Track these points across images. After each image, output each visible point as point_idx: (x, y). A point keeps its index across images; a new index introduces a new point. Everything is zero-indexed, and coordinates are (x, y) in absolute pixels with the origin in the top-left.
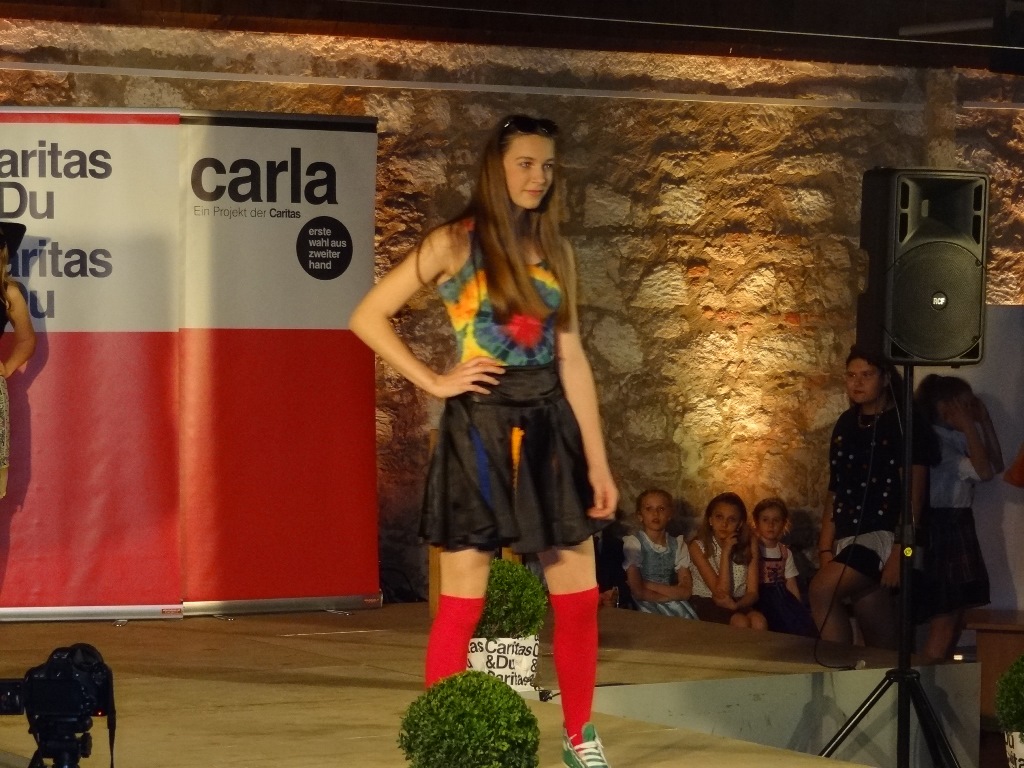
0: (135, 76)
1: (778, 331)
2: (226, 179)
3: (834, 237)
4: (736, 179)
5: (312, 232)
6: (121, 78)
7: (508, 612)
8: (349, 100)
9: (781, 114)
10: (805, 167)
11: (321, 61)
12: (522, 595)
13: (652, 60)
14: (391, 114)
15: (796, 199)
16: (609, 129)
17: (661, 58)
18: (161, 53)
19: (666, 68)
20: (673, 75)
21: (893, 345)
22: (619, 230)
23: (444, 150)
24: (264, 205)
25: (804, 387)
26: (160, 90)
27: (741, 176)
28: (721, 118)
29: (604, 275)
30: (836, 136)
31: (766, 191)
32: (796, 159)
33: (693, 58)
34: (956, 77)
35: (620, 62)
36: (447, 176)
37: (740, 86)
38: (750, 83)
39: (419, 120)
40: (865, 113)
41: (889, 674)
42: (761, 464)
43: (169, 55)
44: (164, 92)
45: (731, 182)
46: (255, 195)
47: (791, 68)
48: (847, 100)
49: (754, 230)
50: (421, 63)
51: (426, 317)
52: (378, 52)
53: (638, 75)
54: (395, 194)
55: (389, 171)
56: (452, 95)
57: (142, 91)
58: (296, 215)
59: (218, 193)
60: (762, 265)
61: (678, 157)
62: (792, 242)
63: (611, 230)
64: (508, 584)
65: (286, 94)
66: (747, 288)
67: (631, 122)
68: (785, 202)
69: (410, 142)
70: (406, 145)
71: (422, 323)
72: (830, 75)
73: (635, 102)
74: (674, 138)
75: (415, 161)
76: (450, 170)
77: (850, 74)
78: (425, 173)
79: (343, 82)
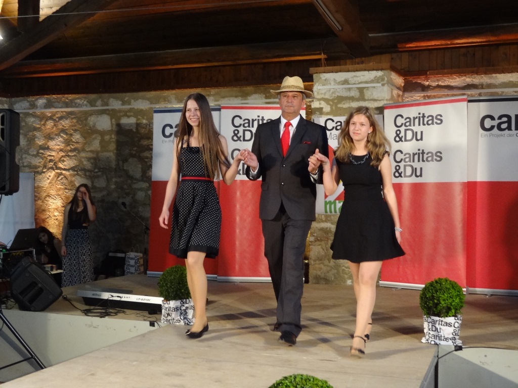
2: (496, 123)
24: (514, 132)
46: (509, 128)
59: (492, 128)
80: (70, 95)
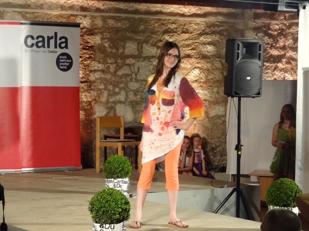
0: (7, 10)
1: (200, 87)
2: (35, 41)
3: (217, 59)
4: (188, 42)
5: (61, 57)
6: (2, 11)
7: (120, 171)
8: (72, 18)
9: (201, 23)
10: (208, 39)
11: (63, 6)
12: (124, 166)
13: (163, 6)
14: (84, 22)
15: (206, 48)
16: (150, 27)
17: (165, 6)
18: (15, 3)
19: (167, 9)
20: (169, 11)
21: (235, 91)
22: (153, 57)
23: (100, 33)
24: (46, 49)
25: (208, 104)
26: (15, 15)
27: (189, 41)
28: (183, 24)
29: (148, 70)
30: (218, 29)
31: (197, 46)
32: (206, 36)
33: (175, 6)
34: (253, 12)
35: (153, 7)
36: (101, 41)
37: (189, 14)
38: (192, 13)
39: (93, 24)
40: (226, 22)
41: (233, 189)
42: (195, 127)
43: (17, 4)
44: (16, 15)
45: (186, 43)
46: (43, 46)
47: (204, 9)
48: (221, 18)
49: (193, 57)
50: (93, 7)
51: (95, 83)
52: (80, 4)
53: (159, 11)
54: (86, 46)
55: (84, 39)
56: (103, 16)
57: (9, 15)
58: (56, 52)
59: (32, 45)
60: (196, 68)
61: (170, 35)
62: (205, 61)
63: (150, 57)
64: (120, 163)
65: (53, 16)
66: (191, 74)
67: (156, 25)
68: (202, 49)
69: (90, 31)
70: (89, 31)
71: (94, 85)
72: (216, 11)
73: (157, 19)
74: (169, 30)
75: (92, 36)
76: (102, 39)
77: (222, 11)
78: (95, 40)
79: (70, 12)
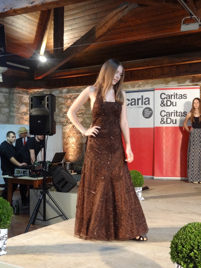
80: (79, 86)
